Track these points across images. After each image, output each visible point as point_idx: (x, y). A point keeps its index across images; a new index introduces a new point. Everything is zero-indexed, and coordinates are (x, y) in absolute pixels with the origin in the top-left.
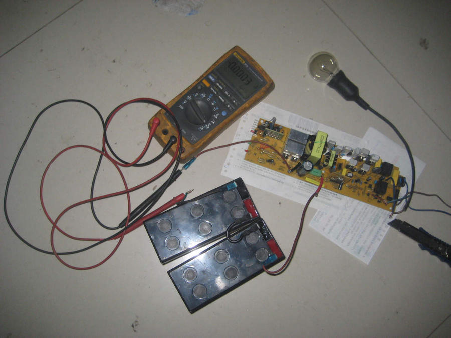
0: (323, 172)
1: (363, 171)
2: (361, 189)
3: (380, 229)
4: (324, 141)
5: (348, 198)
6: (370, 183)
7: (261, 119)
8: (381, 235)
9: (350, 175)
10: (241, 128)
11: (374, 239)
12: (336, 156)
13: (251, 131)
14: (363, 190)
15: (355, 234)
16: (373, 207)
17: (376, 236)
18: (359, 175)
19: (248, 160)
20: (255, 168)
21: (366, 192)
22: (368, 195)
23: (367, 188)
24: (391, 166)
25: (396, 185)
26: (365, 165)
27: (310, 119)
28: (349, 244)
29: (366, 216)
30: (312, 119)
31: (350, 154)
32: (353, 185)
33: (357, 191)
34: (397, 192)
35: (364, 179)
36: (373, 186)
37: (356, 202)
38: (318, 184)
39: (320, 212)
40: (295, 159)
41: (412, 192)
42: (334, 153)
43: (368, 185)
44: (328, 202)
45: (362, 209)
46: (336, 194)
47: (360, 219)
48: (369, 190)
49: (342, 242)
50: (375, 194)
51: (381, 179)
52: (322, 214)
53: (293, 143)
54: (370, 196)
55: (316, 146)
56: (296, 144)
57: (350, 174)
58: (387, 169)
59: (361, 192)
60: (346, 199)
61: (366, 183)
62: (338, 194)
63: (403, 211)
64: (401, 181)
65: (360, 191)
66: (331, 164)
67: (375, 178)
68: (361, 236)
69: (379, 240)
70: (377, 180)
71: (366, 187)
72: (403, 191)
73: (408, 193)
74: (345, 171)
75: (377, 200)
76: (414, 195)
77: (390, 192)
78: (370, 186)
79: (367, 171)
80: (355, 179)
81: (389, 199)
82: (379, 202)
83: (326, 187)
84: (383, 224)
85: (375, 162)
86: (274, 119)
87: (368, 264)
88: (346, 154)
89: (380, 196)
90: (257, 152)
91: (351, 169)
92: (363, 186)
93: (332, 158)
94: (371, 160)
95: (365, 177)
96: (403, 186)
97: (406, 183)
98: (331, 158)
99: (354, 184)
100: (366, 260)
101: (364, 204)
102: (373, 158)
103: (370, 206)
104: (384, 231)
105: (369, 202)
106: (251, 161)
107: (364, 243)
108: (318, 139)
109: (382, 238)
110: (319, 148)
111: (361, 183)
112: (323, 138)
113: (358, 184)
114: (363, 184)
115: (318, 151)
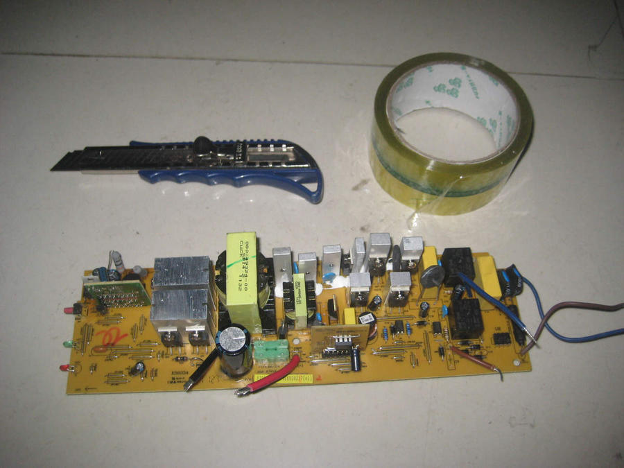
0: (296, 342)
1: (397, 293)
2: (418, 345)
6: (433, 317)
9: (368, 318)
12: (310, 286)
13: (67, 311)
14: (423, 346)
18: (397, 311)
19: (77, 392)
21: (434, 346)
22: (441, 352)
23: (431, 336)
24: (466, 252)
26: (395, 277)
31: (346, 267)
32: (390, 343)
33: (407, 355)
34: (512, 313)
35: (411, 317)
36: (445, 325)
40: (196, 335)
42: (299, 278)
43: (429, 328)
48: (436, 341)
50: (458, 343)
51: (456, 299)
53: (171, 295)
54: (449, 353)
55: (233, 275)
56: (182, 293)
57: (366, 317)
59: (419, 353)
61: (421, 324)
64: (507, 279)
65: (415, 352)
66: (301, 310)
67: (439, 300)
70: (447, 305)
71: (426, 334)
74: (349, 316)
77: (493, 321)
78: (437, 328)
79: (407, 289)
80: (388, 326)
81: (501, 339)
83: (318, 380)
85: (417, 258)
86: (117, 258)
88: (337, 270)
89: (474, 342)
90: (100, 360)
91: (360, 301)
92: (418, 335)
93: (300, 294)
94: (404, 258)
95: (413, 310)
96: (520, 290)
97: (524, 280)
98: (296, 295)
99: (393, 340)
102: (407, 247)
105: (452, 372)
106: (87, 391)
108: (230, 258)
110: (244, 279)
111: (411, 330)
112: (247, 247)
113: (403, 336)
114: (415, 328)
115: (243, 287)
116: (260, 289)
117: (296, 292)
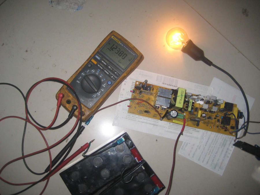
0: (185, 114)
1: (213, 111)
2: (213, 123)
3: (228, 149)
4: (184, 94)
5: (204, 131)
6: (218, 118)
7: (137, 82)
8: (229, 154)
10: (124, 89)
11: (224, 157)
12: (193, 103)
13: (131, 91)
14: (214, 124)
15: (211, 155)
16: (222, 134)
17: (225, 155)
18: (210, 114)
19: (131, 112)
20: (137, 117)
21: (216, 125)
22: (218, 127)
23: (216, 122)
25: (236, 118)
26: (214, 107)
27: (171, 77)
28: (207, 162)
29: (217, 141)
30: (173, 77)
31: (202, 100)
33: (209, 125)
34: (237, 122)
35: (213, 116)
36: (221, 120)
37: (209, 132)
38: (183, 123)
39: (185, 143)
40: (164, 109)
41: (248, 122)
42: (191, 101)
43: (216, 120)
44: (190, 135)
45: (214, 137)
46: (195, 128)
47: (213, 144)
48: (218, 124)
49: (203, 162)
50: (222, 125)
51: (225, 115)
52: (187, 144)
53: (162, 98)
54: (219, 127)
55: (178, 99)
56: (165, 99)
57: (204, 114)
58: (229, 106)
59: (212, 125)
60: (202, 131)
61: (215, 118)
62: (196, 129)
63: (243, 136)
64: (239, 115)
65: (211, 124)
66: (190, 109)
67: (221, 115)
68: (215, 156)
69: (228, 157)
70: (223, 116)
71: (215, 121)
72: (241, 122)
73: (245, 123)
74: (200, 112)
75: (224, 130)
76: (250, 123)
77: (233, 123)
78: (218, 121)
79: (215, 111)
80: (207, 117)
81: (232, 128)
82: (225, 130)
83: (188, 125)
84: (229, 145)
85: (220, 104)
86: (147, 81)
87: (222, 175)
89: (226, 126)
90: (137, 106)
91: (204, 111)
92: (213, 121)
93: (190, 105)
94: (217, 103)
96: (241, 118)
97: (243, 116)
98: (189, 105)
99: (207, 120)
100: (220, 172)
101: (215, 133)
103: (219, 134)
104: (231, 151)
105: (218, 132)
106: (133, 113)
107: (218, 161)
108: (179, 94)
109: (230, 156)
110: (181, 101)
111: (212, 119)
112: (183, 92)
113: (210, 120)
114: (213, 119)
115: (180, 103)
116: (184, 103)
117: (189, 104)
